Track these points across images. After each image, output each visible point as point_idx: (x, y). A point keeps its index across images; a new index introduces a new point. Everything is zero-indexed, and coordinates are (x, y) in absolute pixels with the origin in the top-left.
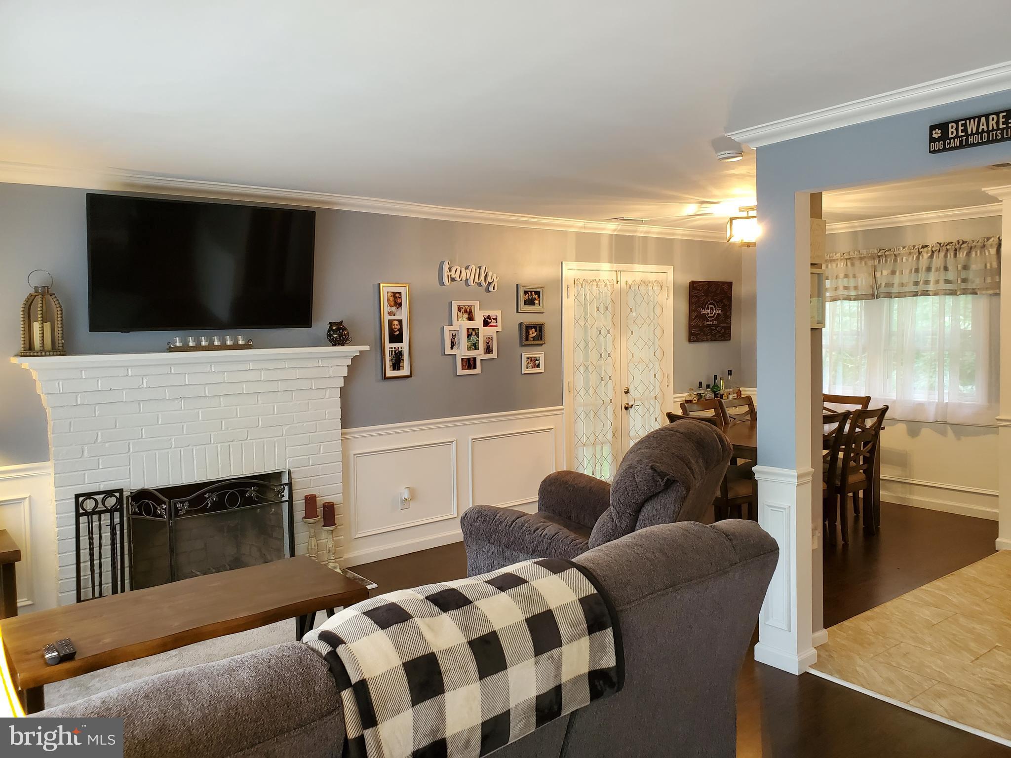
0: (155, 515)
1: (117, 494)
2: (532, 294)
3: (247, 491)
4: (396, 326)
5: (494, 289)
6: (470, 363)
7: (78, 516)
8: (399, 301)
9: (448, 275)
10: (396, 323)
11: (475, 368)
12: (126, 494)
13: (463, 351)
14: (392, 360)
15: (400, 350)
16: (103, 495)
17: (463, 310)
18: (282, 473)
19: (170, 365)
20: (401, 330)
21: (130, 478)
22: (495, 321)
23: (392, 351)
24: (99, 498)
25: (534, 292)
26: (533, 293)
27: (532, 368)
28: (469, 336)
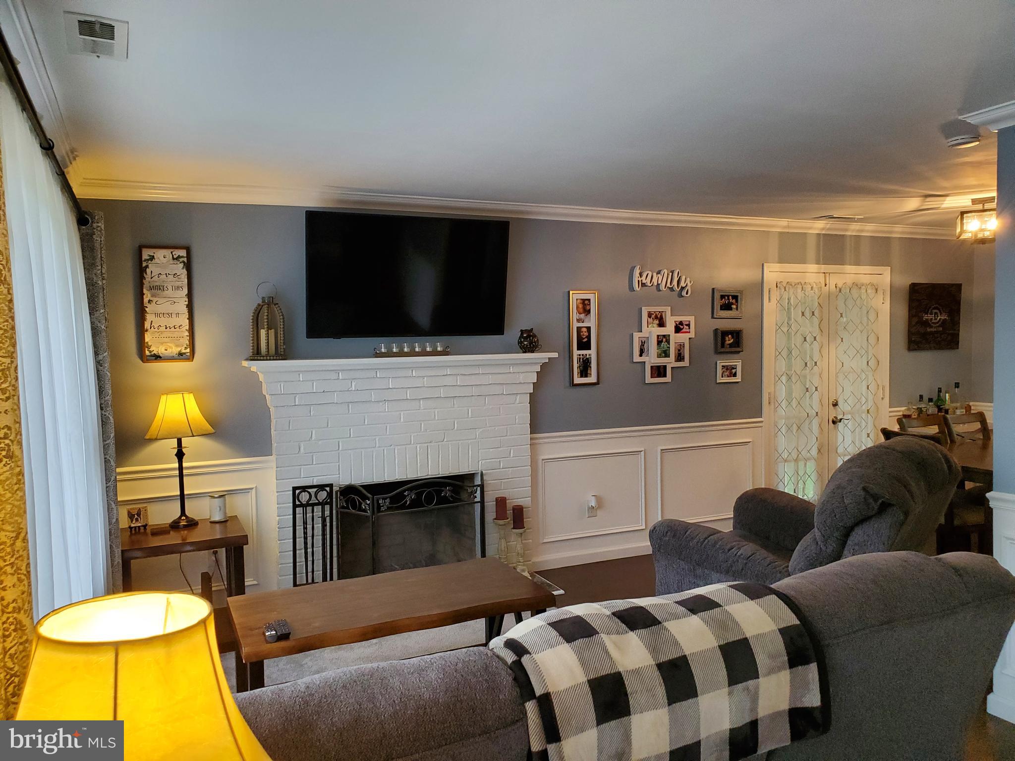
0: (361, 509)
1: (328, 489)
2: (729, 299)
3: (443, 491)
4: (584, 333)
5: (687, 293)
6: (659, 371)
7: (295, 506)
8: (588, 308)
9: (639, 281)
10: (584, 330)
11: (665, 376)
12: (335, 489)
13: (652, 359)
14: (580, 366)
15: (588, 357)
16: (316, 489)
17: (653, 316)
18: (475, 475)
19: (376, 370)
20: (589, 337)
21: (339, 474)
22: (687, 327)
23: (580, 358)
24: (313, 491)
25: (732, 296)
26: (730, 297)
27: (728, 377)
28: (659, 343)
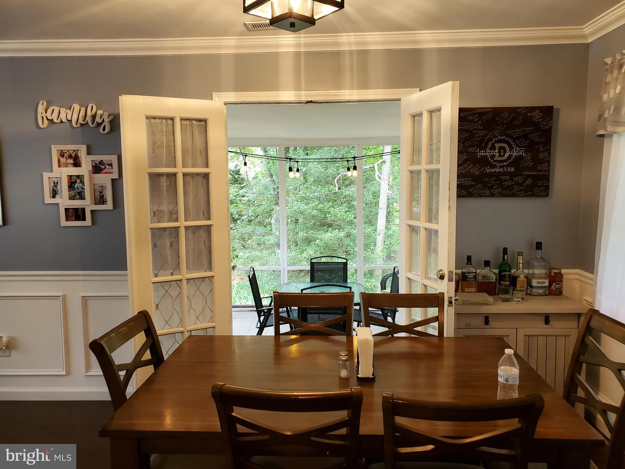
5: (104, 130)
6: (77, 214)
9: (43, 117)
11: (84, 219)
13: (64, 201)
17: (66, 155)
22: (110, 167)
28: (71, 183)
